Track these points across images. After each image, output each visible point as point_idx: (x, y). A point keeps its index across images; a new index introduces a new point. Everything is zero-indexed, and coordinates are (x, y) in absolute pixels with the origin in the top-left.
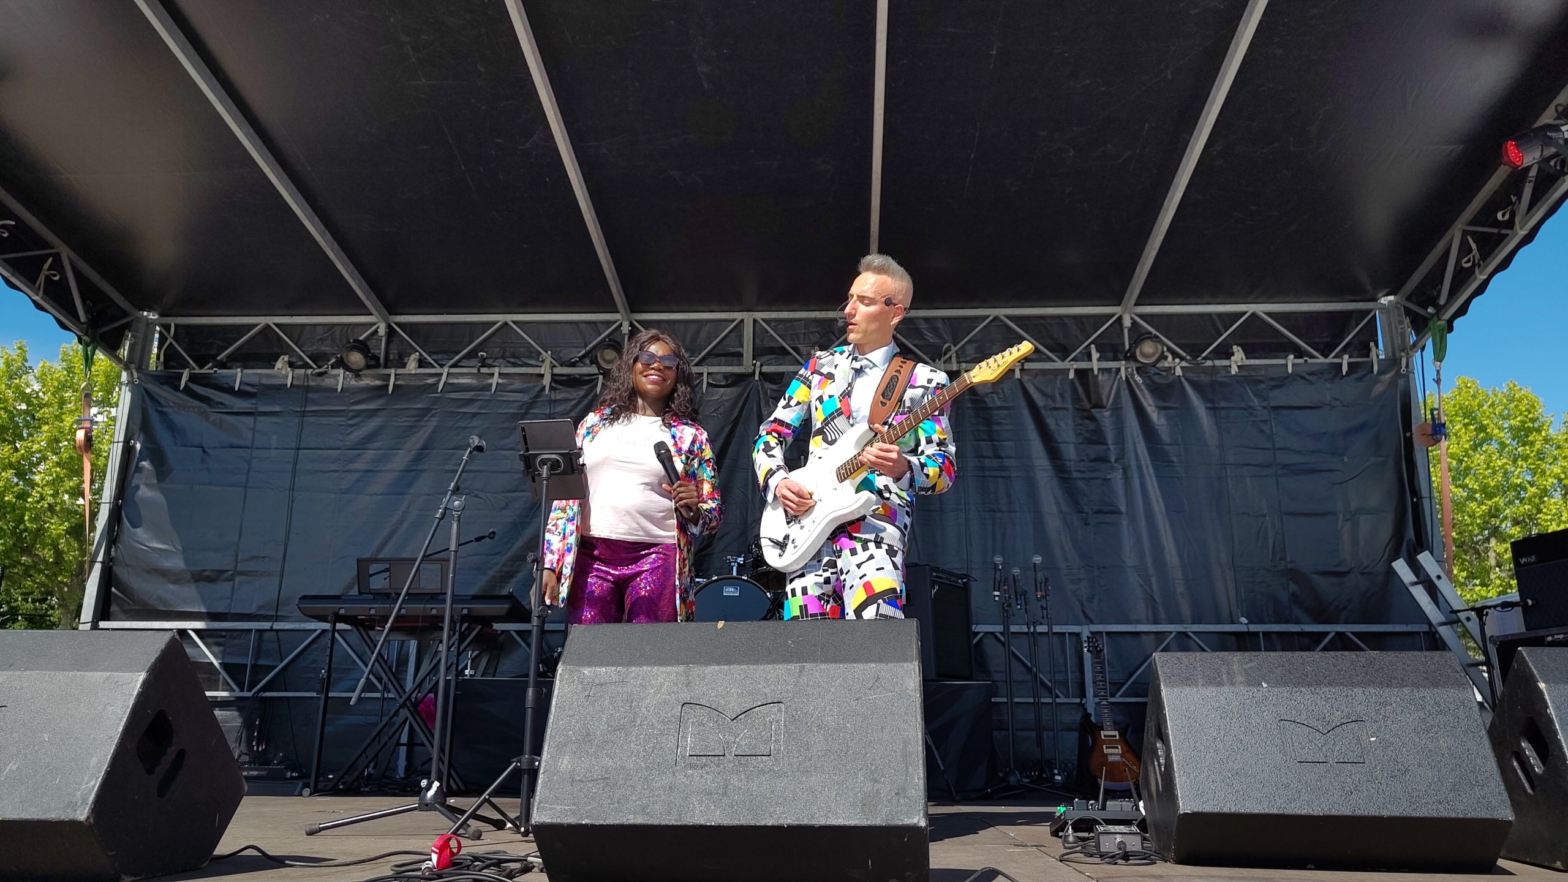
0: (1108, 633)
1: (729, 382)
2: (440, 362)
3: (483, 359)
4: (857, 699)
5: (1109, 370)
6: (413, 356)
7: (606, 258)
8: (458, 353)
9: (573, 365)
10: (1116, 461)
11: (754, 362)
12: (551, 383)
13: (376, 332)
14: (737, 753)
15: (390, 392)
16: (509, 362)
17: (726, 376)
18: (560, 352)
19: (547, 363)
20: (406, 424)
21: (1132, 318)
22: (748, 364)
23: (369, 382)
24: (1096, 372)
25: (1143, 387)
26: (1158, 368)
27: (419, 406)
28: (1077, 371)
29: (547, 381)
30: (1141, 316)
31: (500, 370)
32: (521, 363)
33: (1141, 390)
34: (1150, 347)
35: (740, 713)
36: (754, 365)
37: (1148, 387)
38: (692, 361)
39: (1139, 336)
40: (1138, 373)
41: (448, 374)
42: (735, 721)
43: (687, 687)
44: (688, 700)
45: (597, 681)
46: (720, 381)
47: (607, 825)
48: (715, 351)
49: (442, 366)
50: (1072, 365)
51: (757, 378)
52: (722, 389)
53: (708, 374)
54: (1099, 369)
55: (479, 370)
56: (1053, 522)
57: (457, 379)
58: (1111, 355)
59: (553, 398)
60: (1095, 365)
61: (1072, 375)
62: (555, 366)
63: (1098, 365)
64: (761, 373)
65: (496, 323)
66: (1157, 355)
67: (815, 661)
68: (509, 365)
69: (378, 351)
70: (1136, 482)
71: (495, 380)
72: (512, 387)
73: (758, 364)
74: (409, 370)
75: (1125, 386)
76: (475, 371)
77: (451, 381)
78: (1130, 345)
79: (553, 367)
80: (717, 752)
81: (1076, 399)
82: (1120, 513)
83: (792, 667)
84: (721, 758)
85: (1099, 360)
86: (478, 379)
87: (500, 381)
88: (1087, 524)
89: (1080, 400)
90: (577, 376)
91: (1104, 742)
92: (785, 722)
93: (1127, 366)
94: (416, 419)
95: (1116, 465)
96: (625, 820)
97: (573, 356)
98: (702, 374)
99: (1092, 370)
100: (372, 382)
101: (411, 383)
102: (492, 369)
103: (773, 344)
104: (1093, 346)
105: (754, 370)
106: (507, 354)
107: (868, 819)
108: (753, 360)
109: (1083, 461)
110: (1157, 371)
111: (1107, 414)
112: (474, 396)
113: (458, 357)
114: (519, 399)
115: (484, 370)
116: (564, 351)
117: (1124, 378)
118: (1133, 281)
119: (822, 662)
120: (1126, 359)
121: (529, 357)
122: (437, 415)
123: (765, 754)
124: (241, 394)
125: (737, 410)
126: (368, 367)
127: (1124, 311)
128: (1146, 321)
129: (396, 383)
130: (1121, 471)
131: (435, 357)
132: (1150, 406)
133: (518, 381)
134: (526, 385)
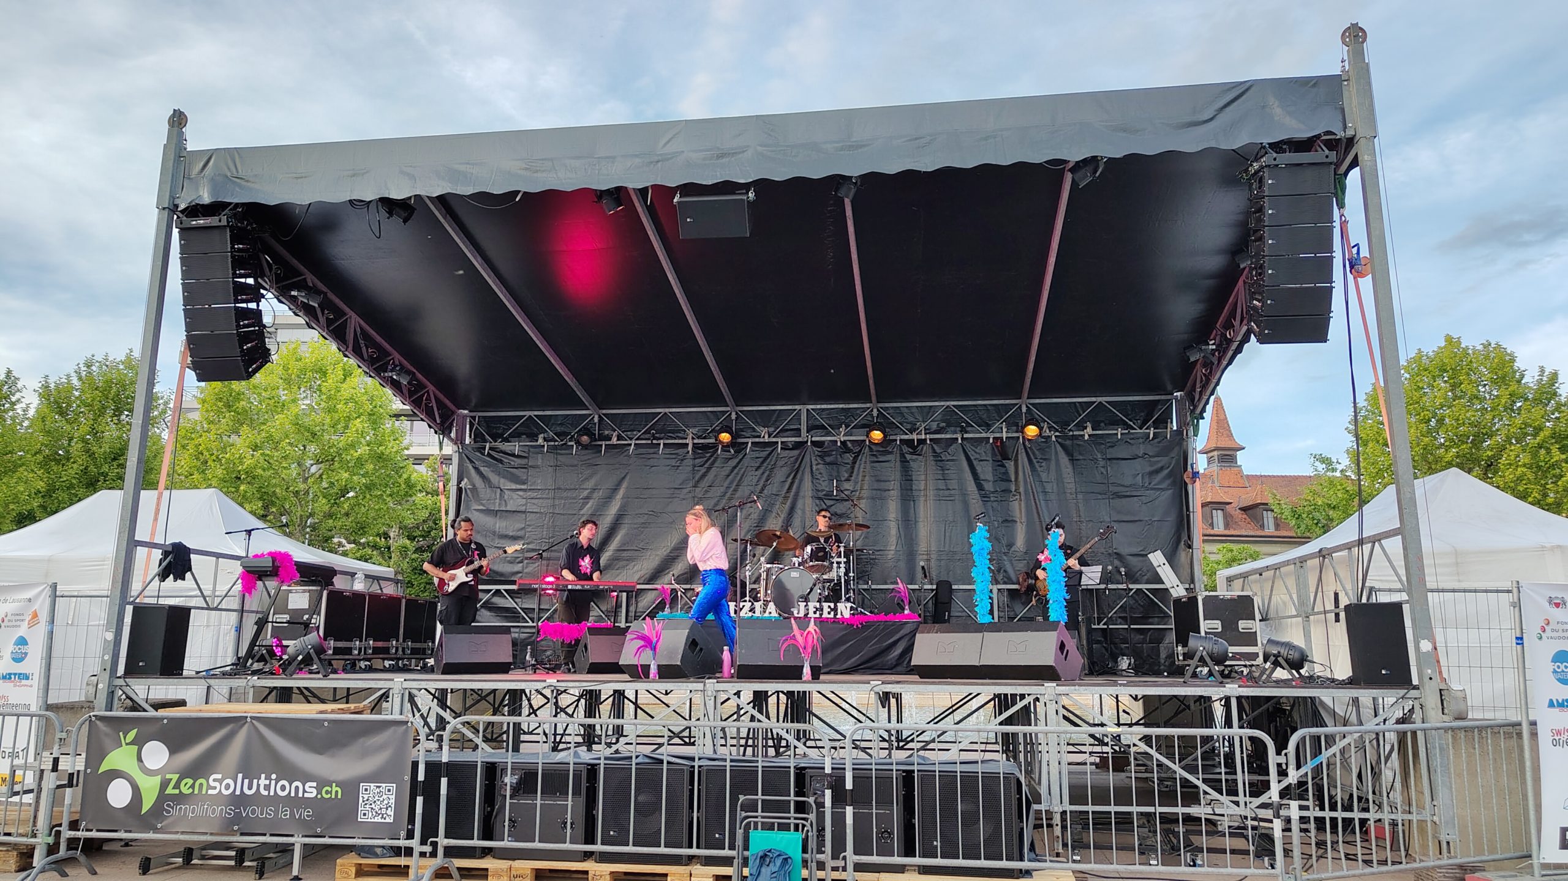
1: (793, 447)
3: (654, 435)
5: (1012, 438)
6: (614, 434)
8: (639, 431)
9: (705, 438)
13: (592, 419)
15: (603, 454)
16: (669, 437)
17: (791, 443)
18: (696, 431)
19: (690, 437)
21: (1027, 407)
22: (804, 436)
28: (994, 438)
29: (690, 448)
30: (1032, 405)
31: (664, 442)
32: (675, 437)
33: (1031, 450)
36: (807, 436)
38: (771, 434)
41: (635, 444)
46: (788, 447)
48: (786, 428)
49: (631, 439)
50: (992, 435)
51: (809, 444)
52: (789, 451)
53: (782, 442)
54: (1006, 438)
58: (1014, 428)
60: (1005, 435)
64: (811, 441)
65: (660, 413)
69: (594, 430)
71: (661, 447)
73: (810, 436)
74: (613, 442)
75: (1022, 447)
76: (650, 442)
79: (693, 438)
85: (1007, 432)
89: (995, 455)
90: (707, 444)
98: (777, 442)
99: (1003, 438)
102: (659, 441)
103: (818, 423)
104: (1004, 423)
105: (807, 440)
106: (667, 432)
108: (807, 433)
109: (996, 490)
111: (1012, 463)
113: (640, 434)
115: (654, 442)
116: (699, 429)
117: (1021, 443)
118: (1024, 386)
121: (680, 434)
124: (518, 456)
125: (798, 463)
127: (1022, 402)
128: (1035, 408)
131: (628, 434)
132: (1036, 458)
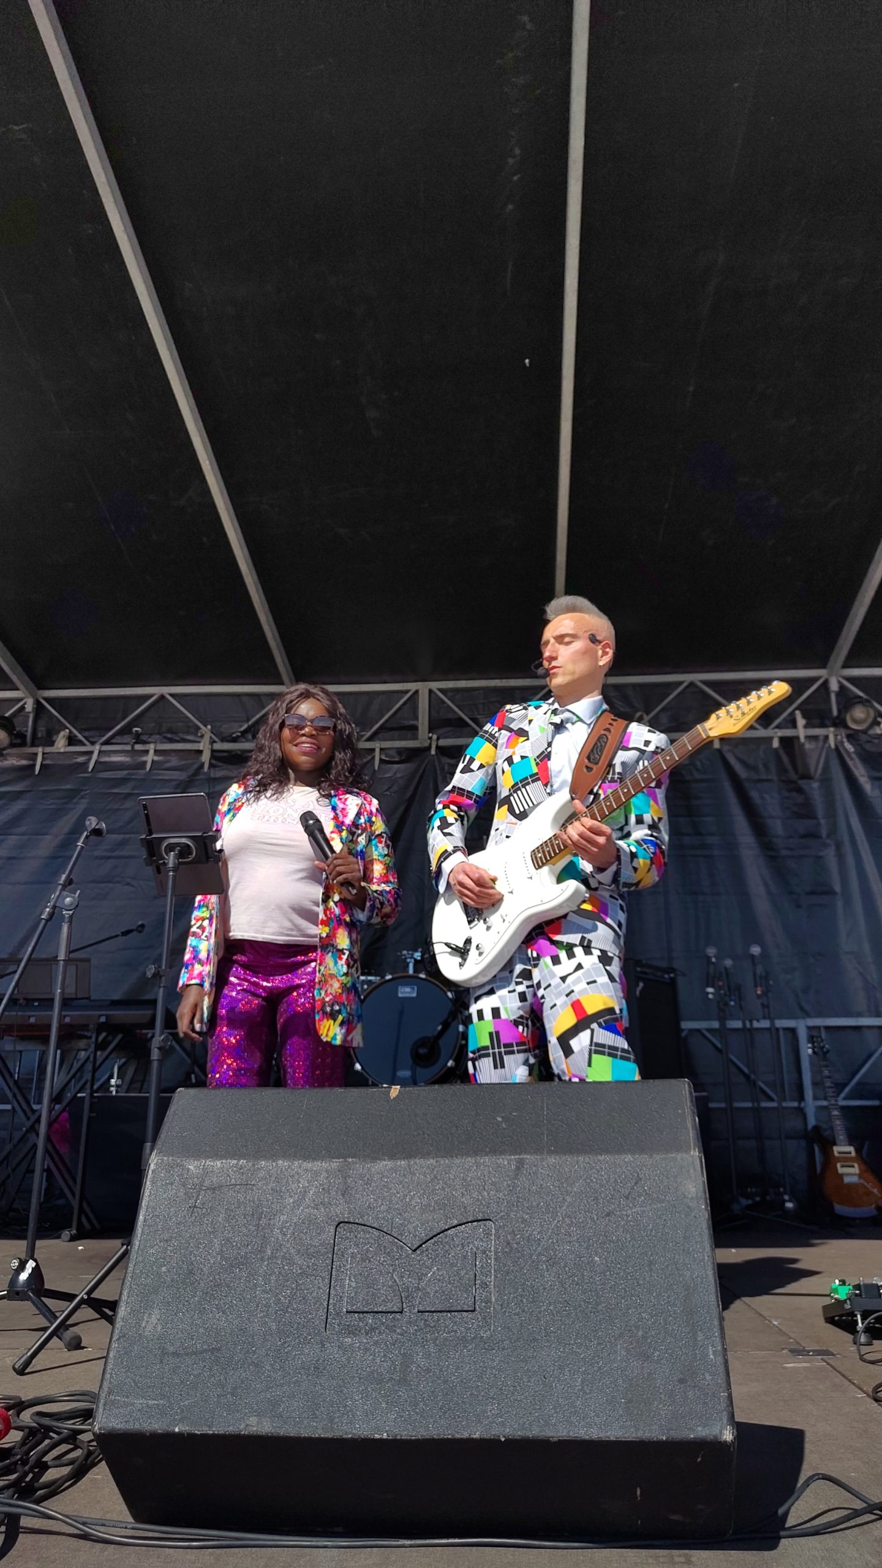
0: (827, 1028)
1: (403, 758)
2: (91, 740)
3: (138, 735)
4: (608, 1215)
5: (815, 738)
6: (62, 734)
7: (269, 625)
8: (110, 729)
9: (235, 740)
10: (828, 836)
11: (430, 735)
12: (210, 760)
13: (23, 708)
14: (421, 1308)
15: (37, 773)
16: (165, 738)
17: (400, 751)
18: (220, 726)
19: (207, 739)
20: (52, 807)
21: (839, 682)
22: (424, 737)
23: (14, 762)
24: (802, 740)
25: (854, 756)
26: (870, 736)
27: (68, 787)
28: (782, 740)
29: (206, 757)
30: (850, 680)
31: (155, 747)
32: (178, 739)
33: (852, 759)
34: (862, 712)
35: (425, 1239)
36: (430, 738)
37: (859, 755)
38: (363, 736)
39: (847, 701)
40: (849, 741)
41: (100, 752)
42: (418, 1252)
43: (343, 1195)
44: (346, 1217)
45: (207, 1183)
46: (394, 757)
47: (213, 1435)
48: (388, 725)
49: (93, 743)
50: (776, 733)
51: (433, 752)
52: (396, 766)
53: (381, 749)
54: (807, 737)
55: (133, 747)
56: (762, 906)
57: (109, 756)
58: (817, 721)
59: (212, 775)
60: (801, 731)
61: (776, 744)
62: (215, 742)
63: (805, 732)
64: (438, 747)
65: (151, 696)
66: (870, 720)
67: (538, 1150)
68: (165, 740)
69: (25, 729)
70: (850, 860)
71: (150, 758)
72: (168, 765)
73: (435, 737)
74: (57, 748)
75: (834, 755)
76: (128, 748)
77: (103, 760)
78: (839, 711)
79: (212, 742)
80: (389, 1307)
81: (782, 770)
82: (834, 893)
83: (503, 1160)
84: (398, 1316)
85: (805, 727)
86: (132, 757)
87: (156, 758)
88: (799, 906)
89: (785, 771)
90: (239, 753)
91: (839, 1160)
92: (496, 1253)
93: (837, 733)
94: (64, 801)
95: (828, 841)
96: (242, 1426)
97: (233, 731)
98: (373, 750)
99: (798, 738)
100: (17, 761)
101: (59, 762)
102: (148, 745)
103: (451, 716)
104: (798, 713)
105: (430, 744)
106: (164, 729)
107: (637, 1430)
108: (429, 733)
109: (791, 837)
110: (869, 739)
111: (815, 785)
112: (128, 774)
113: (110, 733)
114: (175, 778)
115: (138, 747)
116: (224, 726)
117: (833, 746)
118: (841, 642)
119: (550, 1152)
120: (835, 725)
121: (188, 733)
122: (87, 796)
123: (466, 1308)
125: (412, 788)
126: (12, 745)
127: (830, 674)
128: (853, 684)
129: (44, 763)
130: (833, 848)
131: (87, 734)
132: (863, 776)
133: (174, 758)
134: (183, 762)
